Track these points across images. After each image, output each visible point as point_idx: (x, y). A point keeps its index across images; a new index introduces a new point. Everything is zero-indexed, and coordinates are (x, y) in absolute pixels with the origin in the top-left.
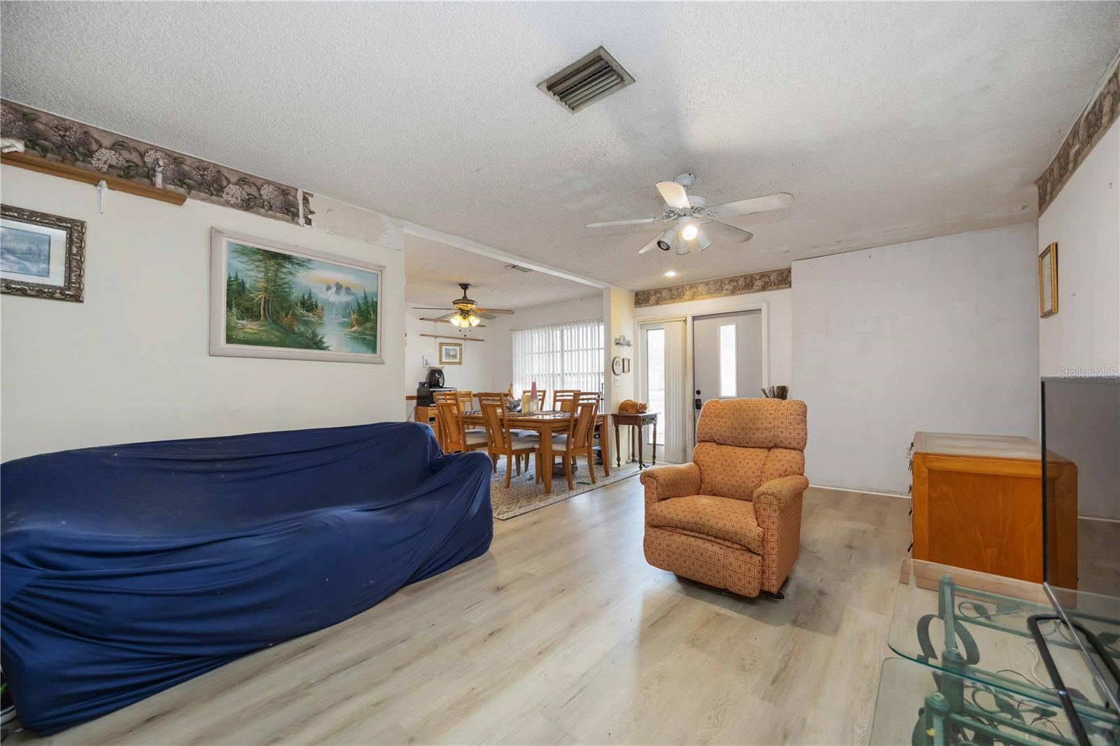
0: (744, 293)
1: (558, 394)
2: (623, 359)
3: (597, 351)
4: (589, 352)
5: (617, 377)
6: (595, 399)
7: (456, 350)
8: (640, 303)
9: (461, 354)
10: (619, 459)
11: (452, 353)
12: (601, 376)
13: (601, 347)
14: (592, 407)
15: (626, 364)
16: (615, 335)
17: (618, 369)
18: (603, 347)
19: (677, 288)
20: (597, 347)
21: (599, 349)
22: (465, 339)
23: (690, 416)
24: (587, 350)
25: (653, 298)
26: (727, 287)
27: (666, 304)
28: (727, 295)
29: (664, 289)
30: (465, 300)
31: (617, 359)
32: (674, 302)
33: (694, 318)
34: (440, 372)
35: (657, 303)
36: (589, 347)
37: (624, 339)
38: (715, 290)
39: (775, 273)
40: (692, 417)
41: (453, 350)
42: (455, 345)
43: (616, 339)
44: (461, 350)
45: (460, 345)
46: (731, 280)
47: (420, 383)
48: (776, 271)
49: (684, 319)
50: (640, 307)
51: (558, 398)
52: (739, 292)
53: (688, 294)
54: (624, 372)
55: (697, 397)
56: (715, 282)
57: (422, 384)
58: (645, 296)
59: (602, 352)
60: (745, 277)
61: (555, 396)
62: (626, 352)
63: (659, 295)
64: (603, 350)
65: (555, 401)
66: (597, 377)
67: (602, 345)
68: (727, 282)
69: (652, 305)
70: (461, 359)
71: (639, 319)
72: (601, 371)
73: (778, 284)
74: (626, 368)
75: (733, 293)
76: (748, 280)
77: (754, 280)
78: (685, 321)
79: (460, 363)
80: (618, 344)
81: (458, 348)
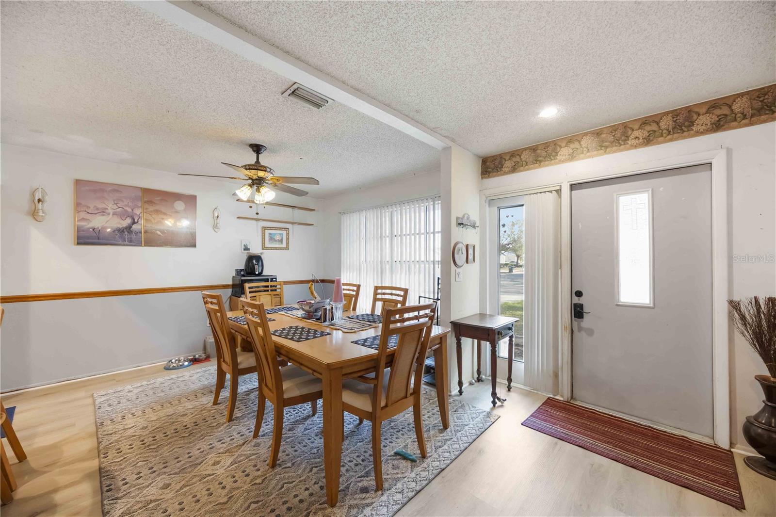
0: (671, 140)
1: (379, 291)
2: (467, 246)
3: (432, 235)
4: (422, 236)
5: (458, 270)
6: (426, 316)
7: (281, 234)
8: (490, 172)
9: (288, 239)
10: (460, 383)
11: (278, 238)
12: (436, 266)
13: (436, 230)
14: (422, 330)
15: (471, 251)
16: (456, 213)
17: (460, 258)
18: (440, 230)
19: (546, 145)
20: (432, 231)
21: (434, 233)
22: (293, 223)
23: (565, 328)
24: (419, 234)
25: (508, 164)
26: (636, 133)
27: (528, 169)
28: (636, 147)
29: (525, 149)
30: (257, 166)
31: (459, 246)
32: (540, 166)
33: (573, 187)
34: (258, 258)
35: (514, 170)
36: (422, 231)
37: (468, 218)
38: (612, 142)
39: (745, 99)
40: (569, 330)
41: (280, 234)
42: (280, 229)
43: (457, 218)
44: (288, 234)
45: (287, 229)
46: (645, 122)
47: (236, 270)
48: (748, 93)
49: (558, 188)
50: (489, 177)
51: (379, 296)
52: (662, 139)
53: (564, 152)
54: (467, 262)
55: (576, 300)
56: (613, 129)
57: (238, 272)
58: (497, 162)
59: (438, 237)
60: (675, 113)
61: (376, 294)
62: (470, 237)
63: (517, 159)
64: (440, 234)
65: (375, 300)
66: (432, 266)
67: (438, 228)
68: (636, 127)
69: (506, 173)
70: (288, 243)
71: (488, 192)
72: (437, 259)
73: (752, 116)
74: (471, 257)
75: (648, 141)
76: (681, 119)
77: (695, 117)
78: (559, 192)
79: (287, 248)
80: (460, 224)
81: (284, 233)
